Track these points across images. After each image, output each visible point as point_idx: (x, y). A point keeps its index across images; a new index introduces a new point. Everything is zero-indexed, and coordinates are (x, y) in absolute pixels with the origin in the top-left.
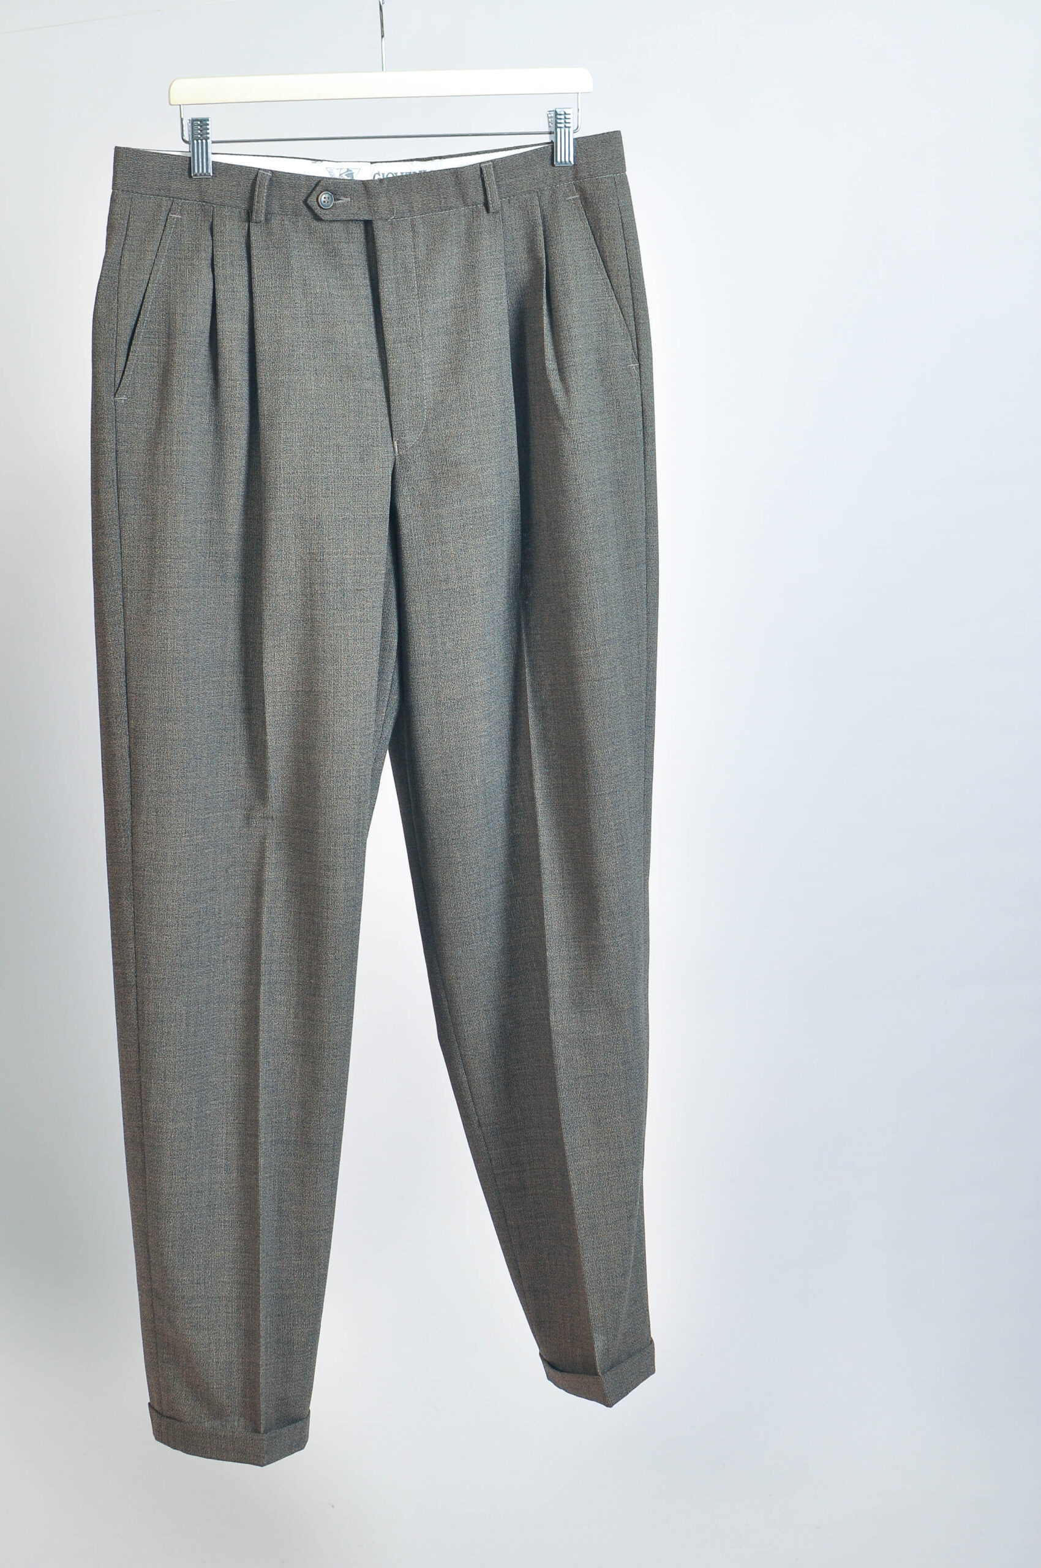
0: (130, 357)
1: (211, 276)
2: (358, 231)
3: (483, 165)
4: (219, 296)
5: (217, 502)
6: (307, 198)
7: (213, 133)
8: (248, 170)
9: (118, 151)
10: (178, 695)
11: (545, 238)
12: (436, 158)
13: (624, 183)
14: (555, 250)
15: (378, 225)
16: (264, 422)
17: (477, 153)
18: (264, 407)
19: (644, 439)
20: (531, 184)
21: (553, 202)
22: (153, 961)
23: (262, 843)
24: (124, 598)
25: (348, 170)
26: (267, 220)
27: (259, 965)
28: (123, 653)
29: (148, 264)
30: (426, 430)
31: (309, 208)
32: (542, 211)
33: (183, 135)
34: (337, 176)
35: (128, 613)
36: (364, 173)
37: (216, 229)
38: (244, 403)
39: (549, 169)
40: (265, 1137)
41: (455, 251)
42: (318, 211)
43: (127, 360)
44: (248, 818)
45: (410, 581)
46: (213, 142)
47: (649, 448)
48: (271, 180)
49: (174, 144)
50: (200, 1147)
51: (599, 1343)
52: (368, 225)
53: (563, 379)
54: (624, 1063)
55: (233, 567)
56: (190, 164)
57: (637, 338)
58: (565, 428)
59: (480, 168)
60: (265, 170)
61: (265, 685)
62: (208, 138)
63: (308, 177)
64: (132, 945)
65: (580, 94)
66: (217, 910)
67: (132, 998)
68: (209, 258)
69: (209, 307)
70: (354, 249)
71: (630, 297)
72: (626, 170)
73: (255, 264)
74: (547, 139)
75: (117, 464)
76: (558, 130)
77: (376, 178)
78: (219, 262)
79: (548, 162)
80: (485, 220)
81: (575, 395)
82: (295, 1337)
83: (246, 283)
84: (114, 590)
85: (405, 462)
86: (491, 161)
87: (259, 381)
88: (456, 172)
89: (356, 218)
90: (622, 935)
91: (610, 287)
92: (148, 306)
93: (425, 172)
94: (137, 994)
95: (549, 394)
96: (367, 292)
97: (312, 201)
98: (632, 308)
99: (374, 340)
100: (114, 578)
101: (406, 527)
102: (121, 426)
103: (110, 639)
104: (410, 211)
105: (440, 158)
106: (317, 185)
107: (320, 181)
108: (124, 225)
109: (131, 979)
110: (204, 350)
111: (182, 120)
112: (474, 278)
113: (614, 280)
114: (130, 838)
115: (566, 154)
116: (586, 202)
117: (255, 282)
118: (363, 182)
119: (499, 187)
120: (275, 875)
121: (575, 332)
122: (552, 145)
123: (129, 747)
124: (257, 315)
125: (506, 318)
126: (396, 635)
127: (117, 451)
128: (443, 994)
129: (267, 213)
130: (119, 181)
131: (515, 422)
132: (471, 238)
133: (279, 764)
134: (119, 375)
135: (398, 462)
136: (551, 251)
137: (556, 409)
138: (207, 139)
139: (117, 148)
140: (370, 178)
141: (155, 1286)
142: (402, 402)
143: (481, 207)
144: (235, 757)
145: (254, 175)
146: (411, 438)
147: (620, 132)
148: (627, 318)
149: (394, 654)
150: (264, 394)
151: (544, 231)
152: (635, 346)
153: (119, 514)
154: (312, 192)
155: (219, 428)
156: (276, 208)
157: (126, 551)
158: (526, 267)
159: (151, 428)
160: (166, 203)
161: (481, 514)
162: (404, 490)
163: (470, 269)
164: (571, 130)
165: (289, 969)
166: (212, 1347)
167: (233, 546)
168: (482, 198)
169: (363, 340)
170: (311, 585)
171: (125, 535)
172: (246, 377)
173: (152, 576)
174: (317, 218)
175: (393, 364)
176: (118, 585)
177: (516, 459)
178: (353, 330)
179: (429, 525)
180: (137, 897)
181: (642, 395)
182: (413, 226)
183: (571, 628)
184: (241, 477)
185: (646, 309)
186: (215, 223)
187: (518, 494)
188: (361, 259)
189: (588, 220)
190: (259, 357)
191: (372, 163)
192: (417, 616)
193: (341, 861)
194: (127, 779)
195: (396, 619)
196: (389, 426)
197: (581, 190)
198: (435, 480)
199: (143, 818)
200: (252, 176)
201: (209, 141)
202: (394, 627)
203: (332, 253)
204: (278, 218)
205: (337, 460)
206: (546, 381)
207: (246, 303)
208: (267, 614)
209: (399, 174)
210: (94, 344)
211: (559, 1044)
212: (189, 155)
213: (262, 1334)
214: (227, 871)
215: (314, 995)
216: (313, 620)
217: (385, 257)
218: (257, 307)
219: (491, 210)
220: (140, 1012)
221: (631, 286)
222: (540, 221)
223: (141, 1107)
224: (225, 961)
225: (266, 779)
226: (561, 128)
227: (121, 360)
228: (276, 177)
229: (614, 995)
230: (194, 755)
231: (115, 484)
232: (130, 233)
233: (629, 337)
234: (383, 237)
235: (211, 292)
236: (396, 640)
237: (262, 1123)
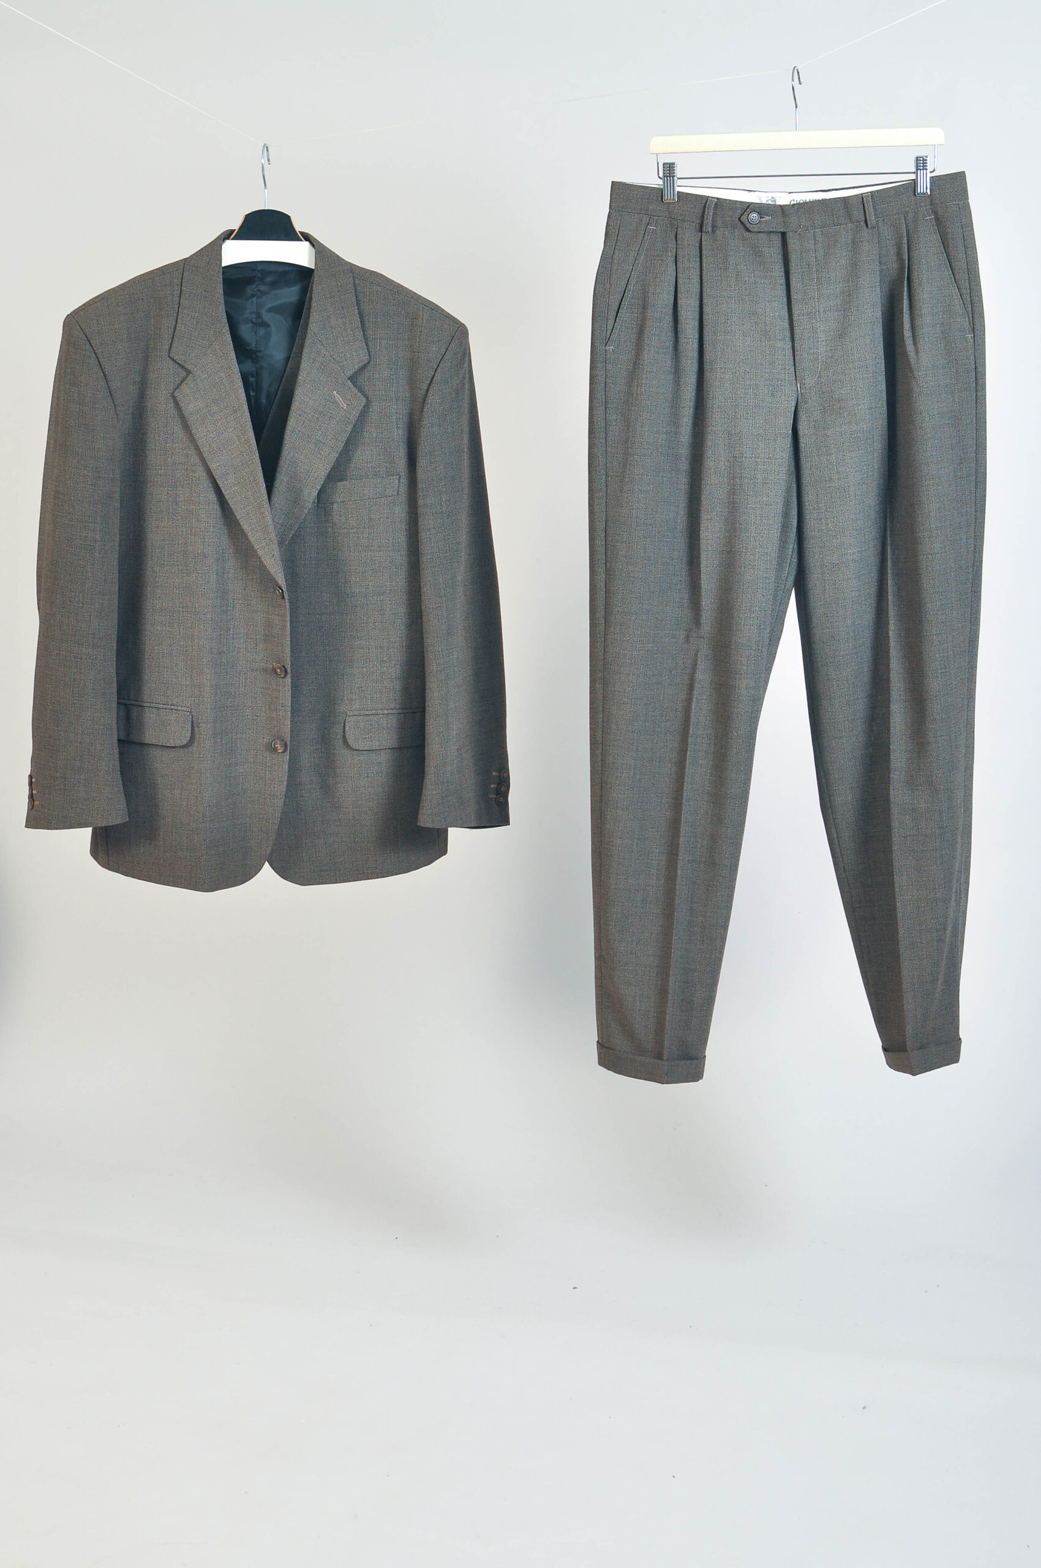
0: (617, 321)
1: (674, 268)
2: (777, 240)
3: (863, 195)
4: (680, 281)
5: (675, 420)
6: (741, 216)
7: (679, 172)
8: (701, 197)
9: (614, 184)
10: (639, 547)
11: (908, 246)
12: (833, 190)
13: (967, 208)
14: (914, 254)
15: (790, 235)
16: (707, 367)
17: (862, 187)
18: (707, 357)
19: (976, 388)
20: (899, 208)
21: (915, 221)
22: (613, 727)
23: (696, 655)
24: (606, 481)
25: (773, 198)
26: (713, 231)
27: (688, 737)
28: (604, 518)
29: (631, 259)
30: (820, 377)
31: (742, 223)
32: (907, 226)
33: (658, 174)
34: (765, 202)
35: (609, 491)
36: (784, 200)
37: (679, 237)
38: (695, 354)
39: (913, 198)
40: (683, 856)
41: (844, 254)
42: (748, 225)
43: (615, 323)
44: (688, 637)
45: (806, 479)
46: (679, 178)
47: (979, 394)
48: (716, 204)
49: (652, 179)
50: (639, 859)
51: (909, 1030)
52: (784, 234)
53: (915, 344)
54: (940, 828)
55: (684, 465)
56: (662, 193)
57: (973, 317)
58: (914, 377)
59: (861, 197)
60: (712, 197)
61: (701, 545)
62: (675, 176)
63: (742, 202)
64: (601, 716)
65: (936, 146)
66: (661, 698)
67: (599, 752)
68: (674, 256)
69: (672, 289)
70: (773, 252)
71: (968, 287)
72: (968, 199)
73: (704, 261)
74: (913, 177)
75: (605, 392)
76: (919, 171)
77: (792, 203)
78: (680, 259)
79: (912, 193)
80: (865, 232)
81: (922, 354)
82: (695, 999)
83: (699, 273)
84: (600, 475)
85: (805, 398)
86: (870, 192)
87: (704, 339)
88: (844, 200)
89: (774, 230)
90: (942, 736)
91: (953, 280)
92: (631, 287)
93: (826, 200)
94: (602, 750)
95: (905, 353)
96: (783, 281)
97: (744, 218)
98: (969, 295)
99: (787, 314)
100: (600, 467)
101: (803, 442)
102: (609, 366)
103: (596, 508)
104: (812, 226)
105: (836, 190)
106: (748, 207)
107: (749, 206)
108: (615, 233)
109: (600, 739)
110: (669, 318)
111: (658, 163)
112: (857, 273)
113: (957, 276)
114: (603, 643)
115: (924, 186)
116: (938, 221)
117: (704, 272)
118: (780, 205)
119: (875, 210)
120: (703, 676)
121: (924, 311)
122: (915, 182)
123: (606, 582)
124: (705, 295)
125: (879, 301)
126: (796, 517)
127: (605, 383)
128: (822, 774)
129: (713, 226)
130: (613, 204)
131: (884, 373)
132: (855, 244)
133: (709, 600)
134: (609, 332)
135: (800, 398)
136: (912, 254)
137: (909, 364)
138: (673, 176)
139: (613, 182)
140: (788, 203)
141: (603, 953)
142: (803, 355)
143: (862, 223)
144: (680, 594)
145: (704, 200)
146: (809, 381)
147: (964, 172)
148: (965, 302)
149: (794, 530)
150: (707, 348)
151: (908, 241)
152: (971, 322)
153: (606, 425)
154: (744, 213)
155: (677, 371)
156: (719, 223)
157: (609, 449)
158: (895, 266)
159: (629, 369)
160: (645, 219)
161: (855, 436)
162: (803, 417)
163: (854, 268)
164: (928, 171)
165: (708, 742)
166: (637, 998)
167: (684, 451)
168: (863, 218)
169: (777, 314)
170: (734, 478)
171: (609, 439)
172: (697, 336)
173: (625, 466)
174: (748, 230)
175: (797, 331)
176: (603, 472)
177: (885, 399)
178: (771, 306)
179: (819, 442)
180: (605, 683)
181: (975, 356)
182: (815, 237)
183: (914, 517)
184: (692, 404)
185: (980, 296)
186: (678, 232)
187: (886, 423)
188: (779, 258)
189: (940, 233)
190: (705, 323)
191: (789, 193)
192: (809, 504)
193: (745, 668)
194: (603, 603)
195: (796, 506)
196: (794, 373)
197: (935, 213)
198: (824, 411)
199: (612, 629)
200: (704, 202)
201: (675, 178)
202: (794, 512)
203: (757, 252)
204: (721, 229)
205: (755, 394)
206: (904, 345)
207: (698, 286)
208: (703, 497)
209: (807, 201)
210: (593, 311)
211: (895, 811)
212: (662, 187)
213: (671, 992)
214: (671, 672)
215: (723, 761)
216: (734, 502)
217: (793, 258)
218: (704, 290)
219: (869, 226)
220: (604, 762)
221: (969, 280)
222: (905, 234)
223: (601, 828)
224: (665, 734)
225: (700, 611)
226: (920, 170)
227: (611, 323)
228: (719, 202)
229: (934, 778)
230: (649, 589)
231: (604, 404)
232: (619, 238)
233: (967, 316)
234: (793, 244)
235: (675, 279)
236: (796, 521)
237: (681, 845)
